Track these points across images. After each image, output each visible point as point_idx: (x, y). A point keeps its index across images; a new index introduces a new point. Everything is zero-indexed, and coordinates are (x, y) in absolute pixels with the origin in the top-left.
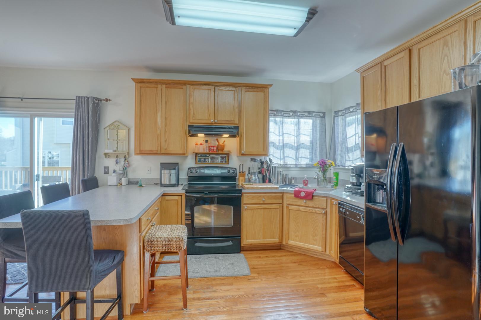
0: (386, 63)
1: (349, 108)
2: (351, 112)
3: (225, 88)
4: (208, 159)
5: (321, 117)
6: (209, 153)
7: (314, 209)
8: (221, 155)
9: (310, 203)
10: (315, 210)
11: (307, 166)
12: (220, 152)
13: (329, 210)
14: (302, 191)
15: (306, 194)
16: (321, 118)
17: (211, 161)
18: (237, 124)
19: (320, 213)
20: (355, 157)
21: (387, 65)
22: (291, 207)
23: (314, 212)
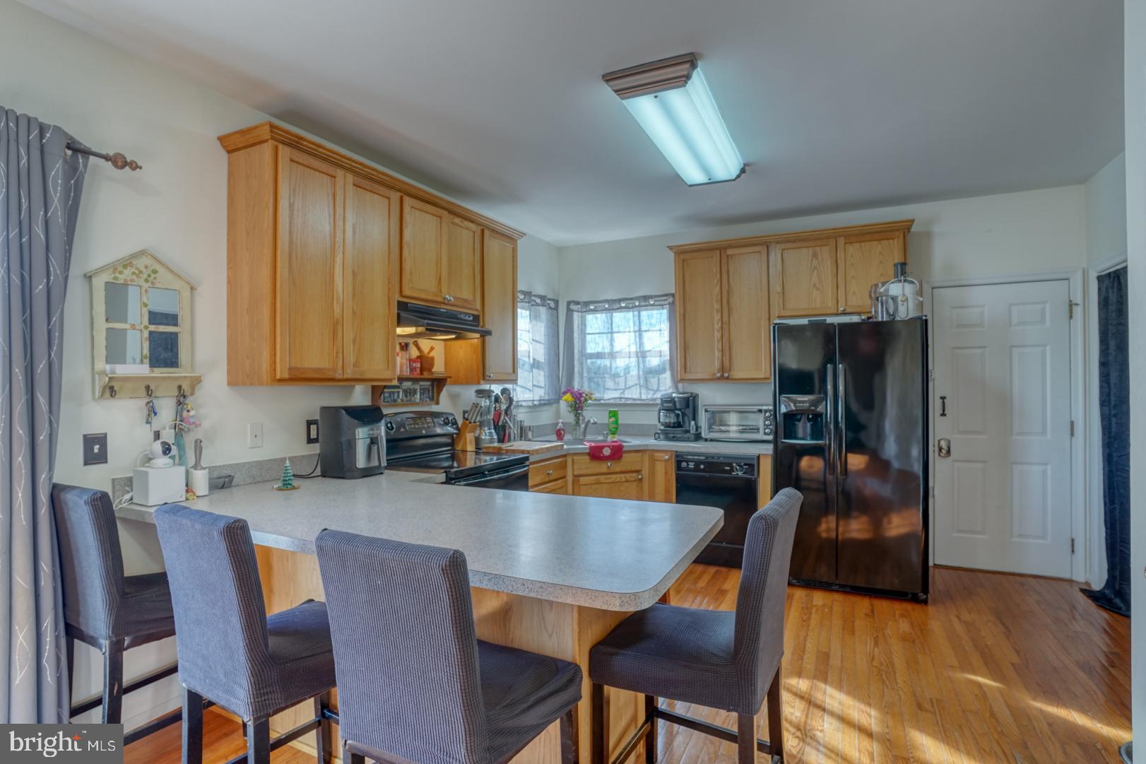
0: (730, 252)
1: (620, 301)
2: (622, 308)
3: (461, 222)
4: (398, 392)
5: (550, 308)
6: (412, 376)
7: (622, 476)
8: (421, 383)
9: (617, 467)
10: (625, 477)
11: (542, 402)
12: (426, 375)
13: (646, 472)
14: (604, 447)
15: (612, 450)
16: (550, 311)
17: (405, 399)
18: (477, 310)
19: (633, 479)
20: (630, 383)
21: (732, 255)
22: (583, 480)
23: (624, 480)
